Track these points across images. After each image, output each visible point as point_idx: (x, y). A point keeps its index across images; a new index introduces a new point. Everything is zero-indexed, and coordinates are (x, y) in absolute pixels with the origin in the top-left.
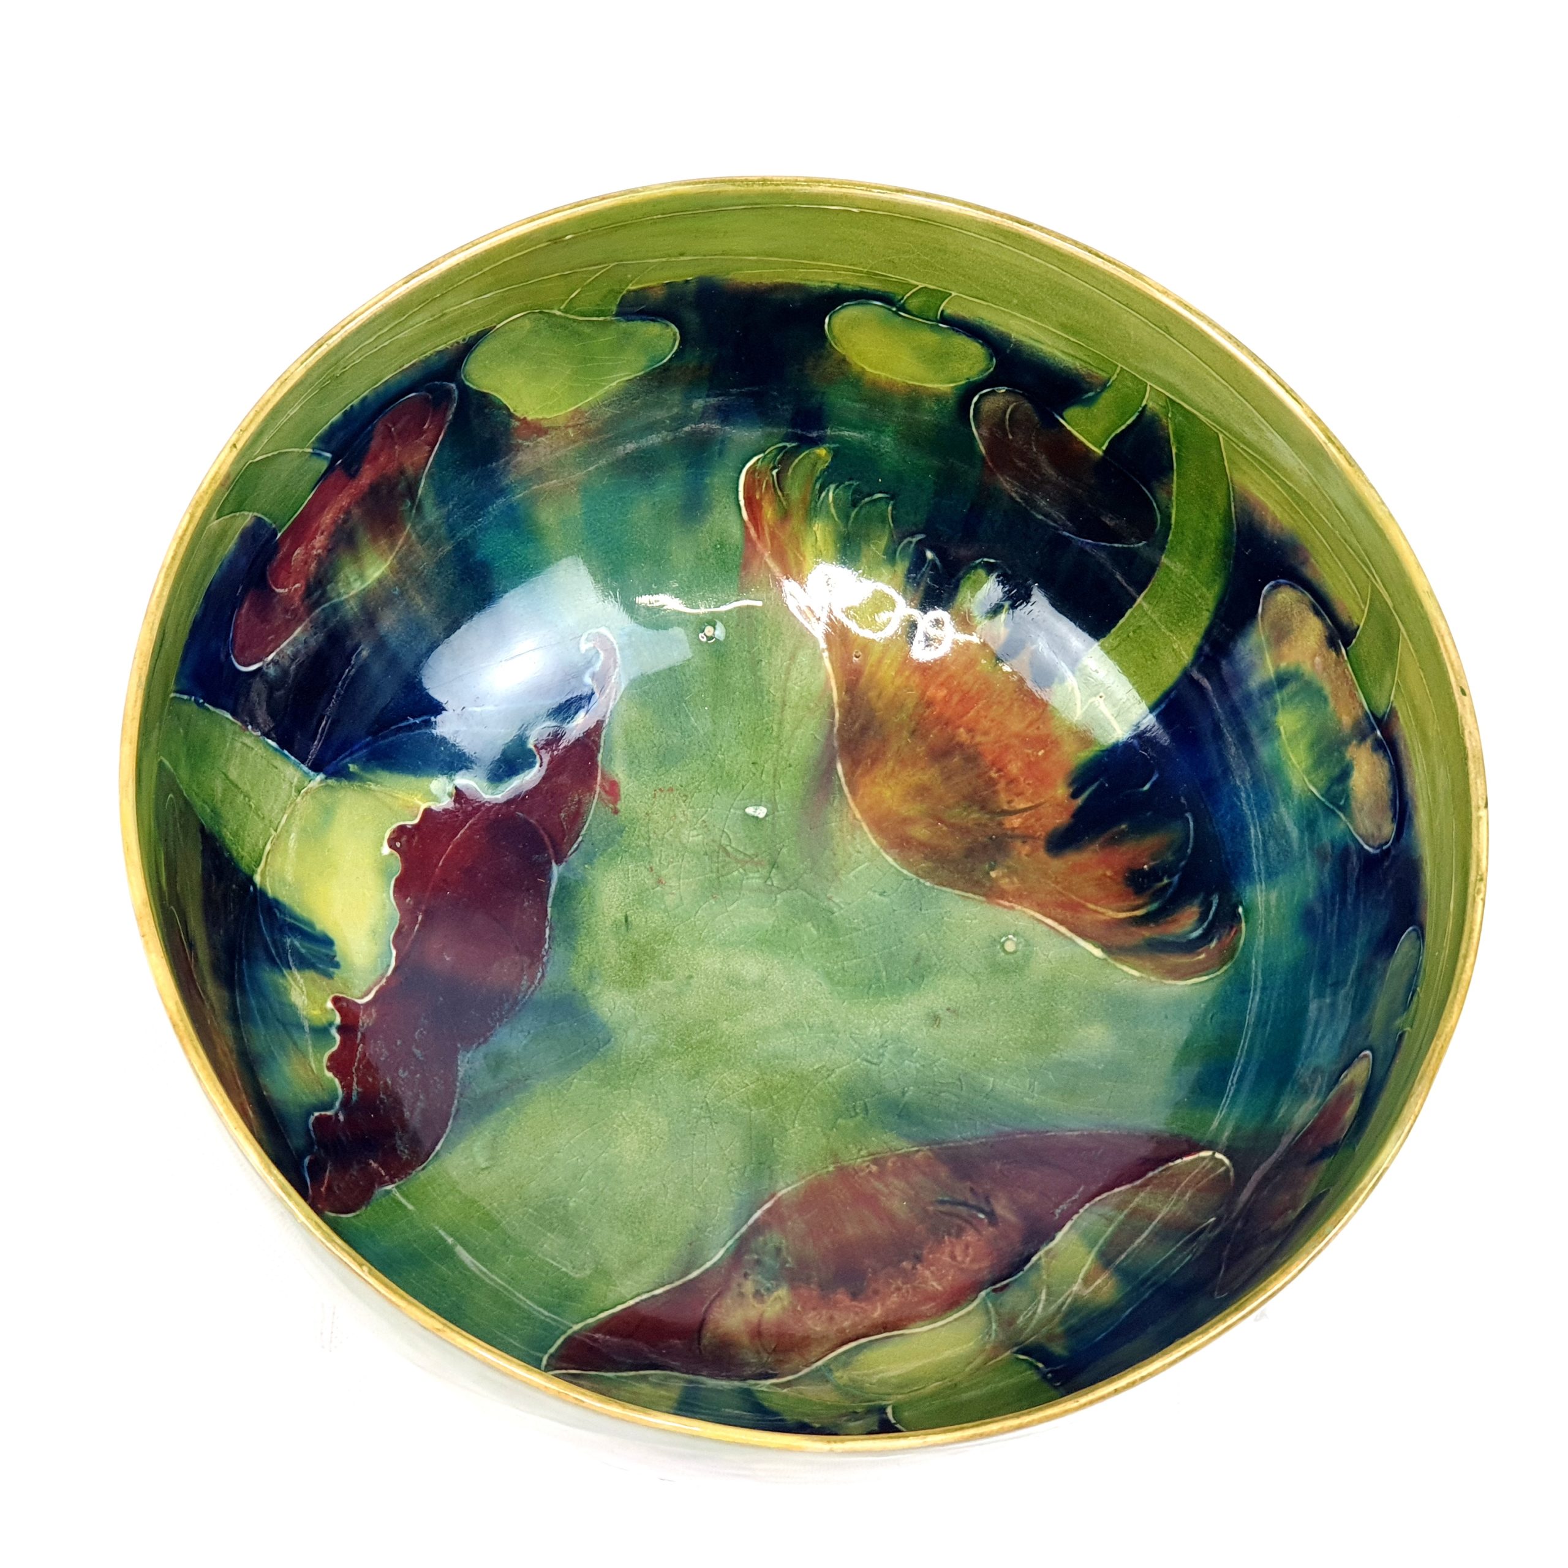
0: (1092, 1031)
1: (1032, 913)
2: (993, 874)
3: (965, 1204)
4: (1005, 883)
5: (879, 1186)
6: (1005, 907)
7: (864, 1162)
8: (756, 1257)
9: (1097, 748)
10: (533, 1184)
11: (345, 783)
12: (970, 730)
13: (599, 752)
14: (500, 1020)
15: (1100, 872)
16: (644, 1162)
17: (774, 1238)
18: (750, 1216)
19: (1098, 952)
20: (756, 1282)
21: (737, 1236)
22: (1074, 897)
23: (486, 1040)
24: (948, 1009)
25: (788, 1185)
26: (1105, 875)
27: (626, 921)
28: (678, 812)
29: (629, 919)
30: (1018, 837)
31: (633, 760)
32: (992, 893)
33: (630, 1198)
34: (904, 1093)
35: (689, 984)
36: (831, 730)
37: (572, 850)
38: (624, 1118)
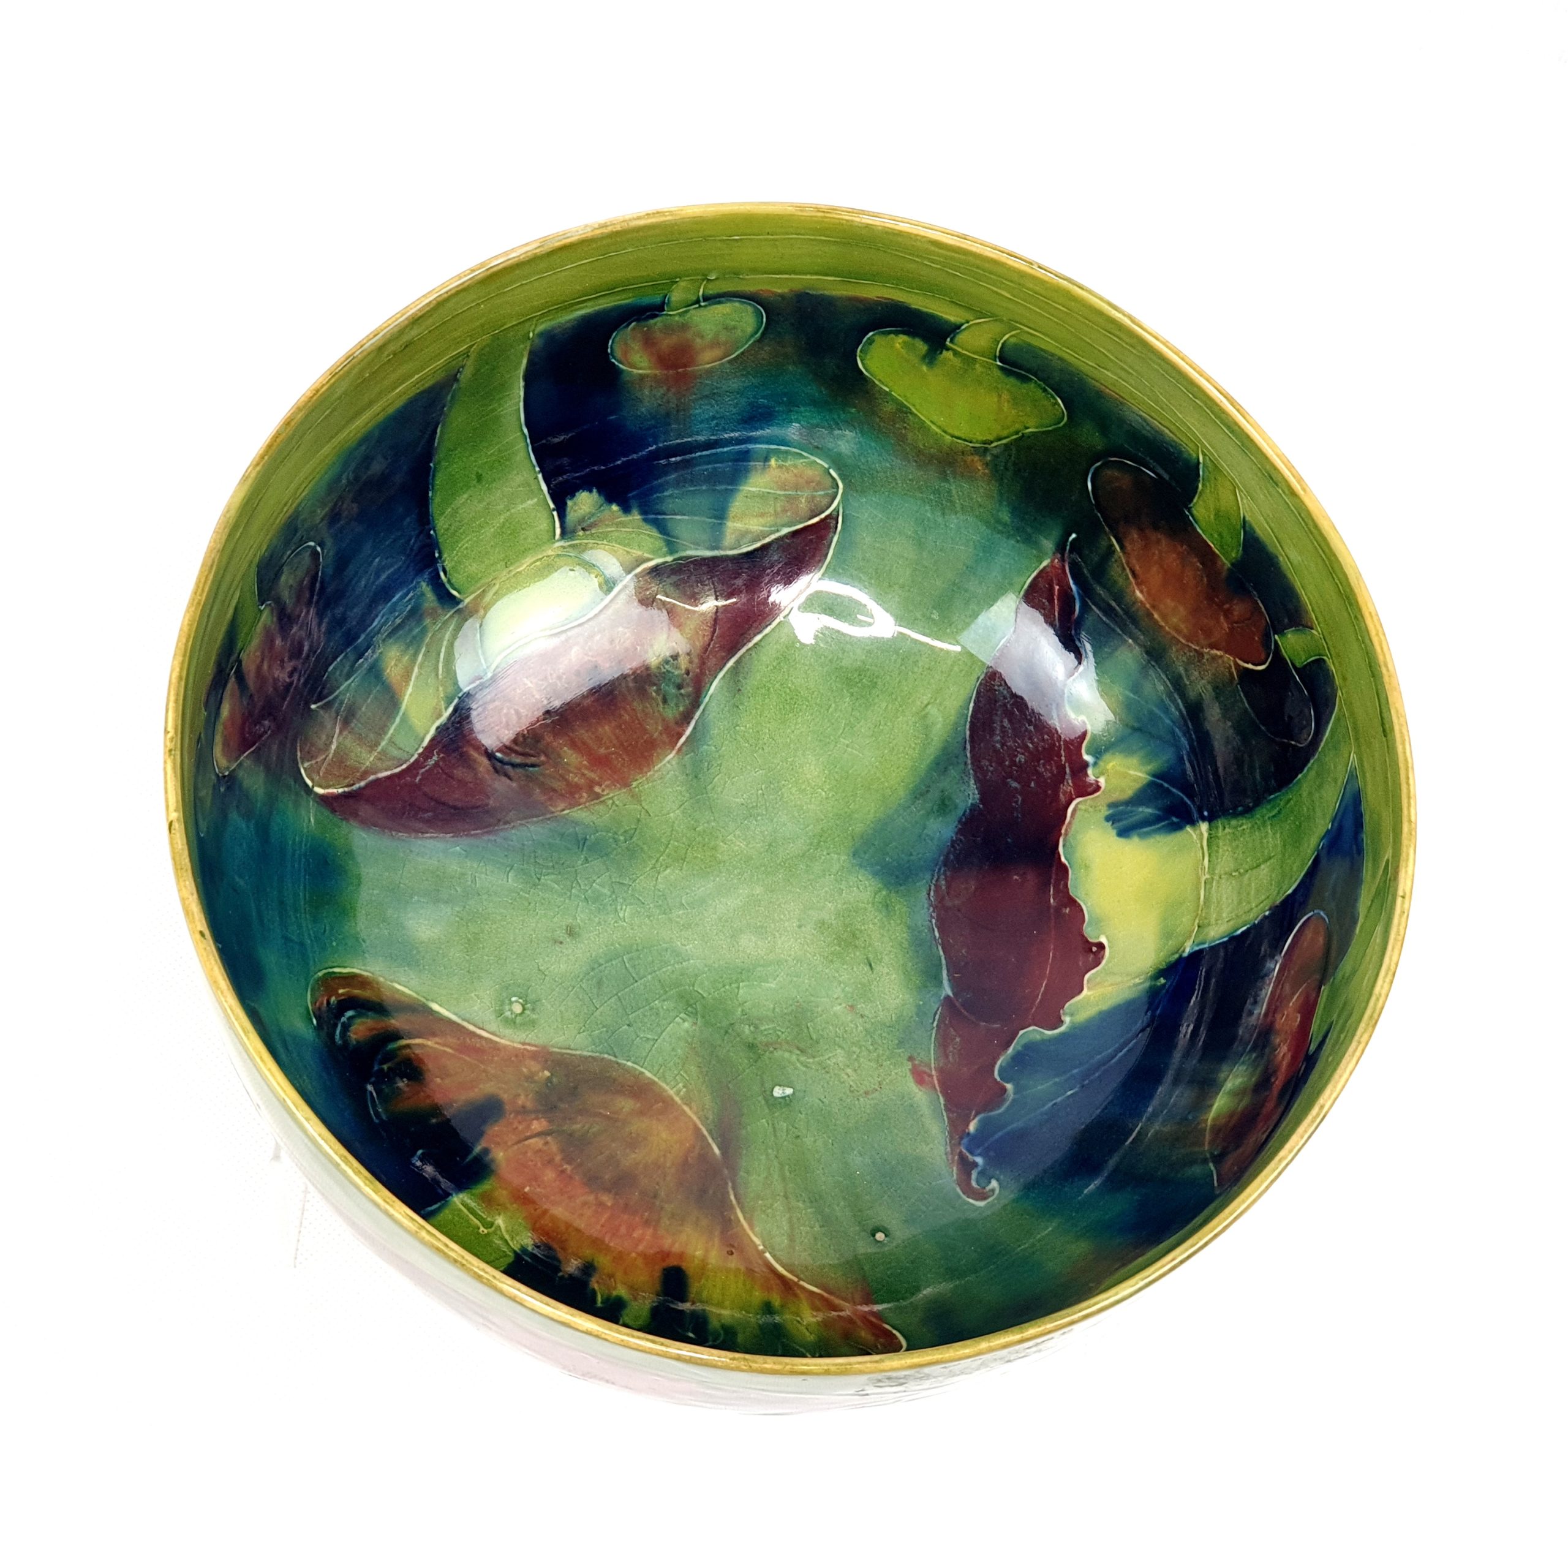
0: (428, 932)
1: (503, 1041)
2: (547, 1073)
3: (514, 765)
4: (535, 1066)
5: (592, 775)
6: (529, 1044)
7: (608, 794)
8: (682, 691)
9: (474, 1191)
10: (884, 705)
11: (1163, 966)
12: (601, 1204)
13: (945, 1105)
14: (953, 842)
15: (447, 1081)
16: (795, 756)
17: (671, 712)
18: (694, 728)
19: (435, 1007)
20: (678, 668)
21: (702, 707)
22: (467, 1059)
23: (960, 821)
24: (561, 943)
25: (669, 762)
26: (442, 1079)
27: (871, 965)
28: (854, 1076)
29: (868, 967)
30: (531, 1112)
31: (912, 1109)
32: (544, 1056)
33: (799, 720)
34: (586, 861)
35: (799, 920)
36: (734, 1183)
37: (939, 1012)
38: (823, 790)
